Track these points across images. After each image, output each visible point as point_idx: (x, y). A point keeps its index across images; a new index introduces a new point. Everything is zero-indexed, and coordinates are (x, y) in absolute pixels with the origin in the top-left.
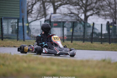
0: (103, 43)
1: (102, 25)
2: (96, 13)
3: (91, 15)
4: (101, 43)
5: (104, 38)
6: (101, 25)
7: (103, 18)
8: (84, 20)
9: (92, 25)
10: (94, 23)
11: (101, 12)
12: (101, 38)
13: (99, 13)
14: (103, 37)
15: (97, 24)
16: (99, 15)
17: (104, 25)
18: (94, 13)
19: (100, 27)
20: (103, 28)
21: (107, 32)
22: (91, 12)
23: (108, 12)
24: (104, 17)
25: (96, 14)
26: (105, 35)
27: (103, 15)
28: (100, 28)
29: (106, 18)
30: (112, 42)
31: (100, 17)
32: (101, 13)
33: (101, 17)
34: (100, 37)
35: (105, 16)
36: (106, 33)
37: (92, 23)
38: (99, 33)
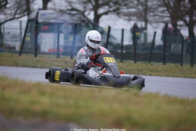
0: (124, 61)
1: (123, 30)
2: (114, 11)
3: (106, 13)
4: (121, 61)
5: (126, 53)
6: (121, 31)
7: (125, 20)
8: (93, 22)
9: (106, 31)
10: (109, 28)
11: (123, 9)
12: (122, 53)
13: (119, 11)
14: (124, 51)
15: (115, 29)
16: (118, 14)
17: (127, 30)
18: (111, 10)
19: (121, 33)
20: (124, 37)
21: (131, 43)
22: (105, 9)
23: (133, 10)
24: (127, 18)
25: (113, 13)
26: (128, 47)
27: (126, 15)
28: (121, 36)
29: (129, 20)
30: (139, 60)
31: (120, 17)
32: (122, 11)
33: (122, 16)
34: (119, 51)
35: (129, 16)
36: (129, 45)
37: (107, 28)
38: (118, 45)
